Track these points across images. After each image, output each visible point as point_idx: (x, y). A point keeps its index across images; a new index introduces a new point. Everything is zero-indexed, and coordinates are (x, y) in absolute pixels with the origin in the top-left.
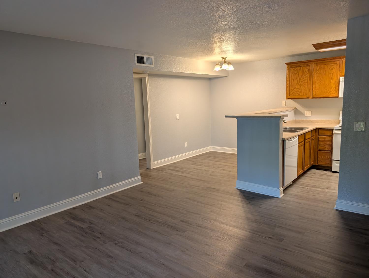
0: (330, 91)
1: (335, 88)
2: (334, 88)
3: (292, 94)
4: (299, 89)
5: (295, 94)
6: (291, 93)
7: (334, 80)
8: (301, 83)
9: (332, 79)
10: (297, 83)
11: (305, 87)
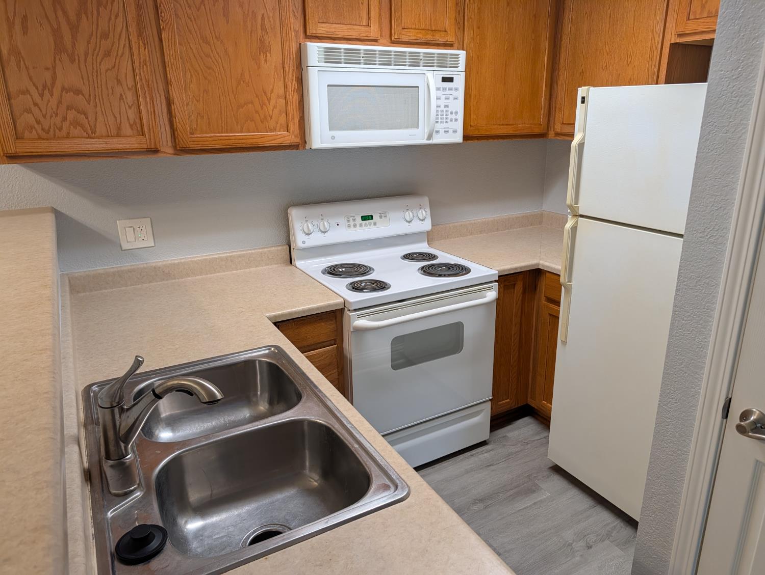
0: (262, 117)
1: (282, 101)
2: (278, 97)
3: (32, 127)
4: (78, 92)
5: (60, 129)
6: (29, 119)
7: (274, 58)
8: (86, 54)
9: (264, 48)
10: (59, 48)
11: (119, 82)
